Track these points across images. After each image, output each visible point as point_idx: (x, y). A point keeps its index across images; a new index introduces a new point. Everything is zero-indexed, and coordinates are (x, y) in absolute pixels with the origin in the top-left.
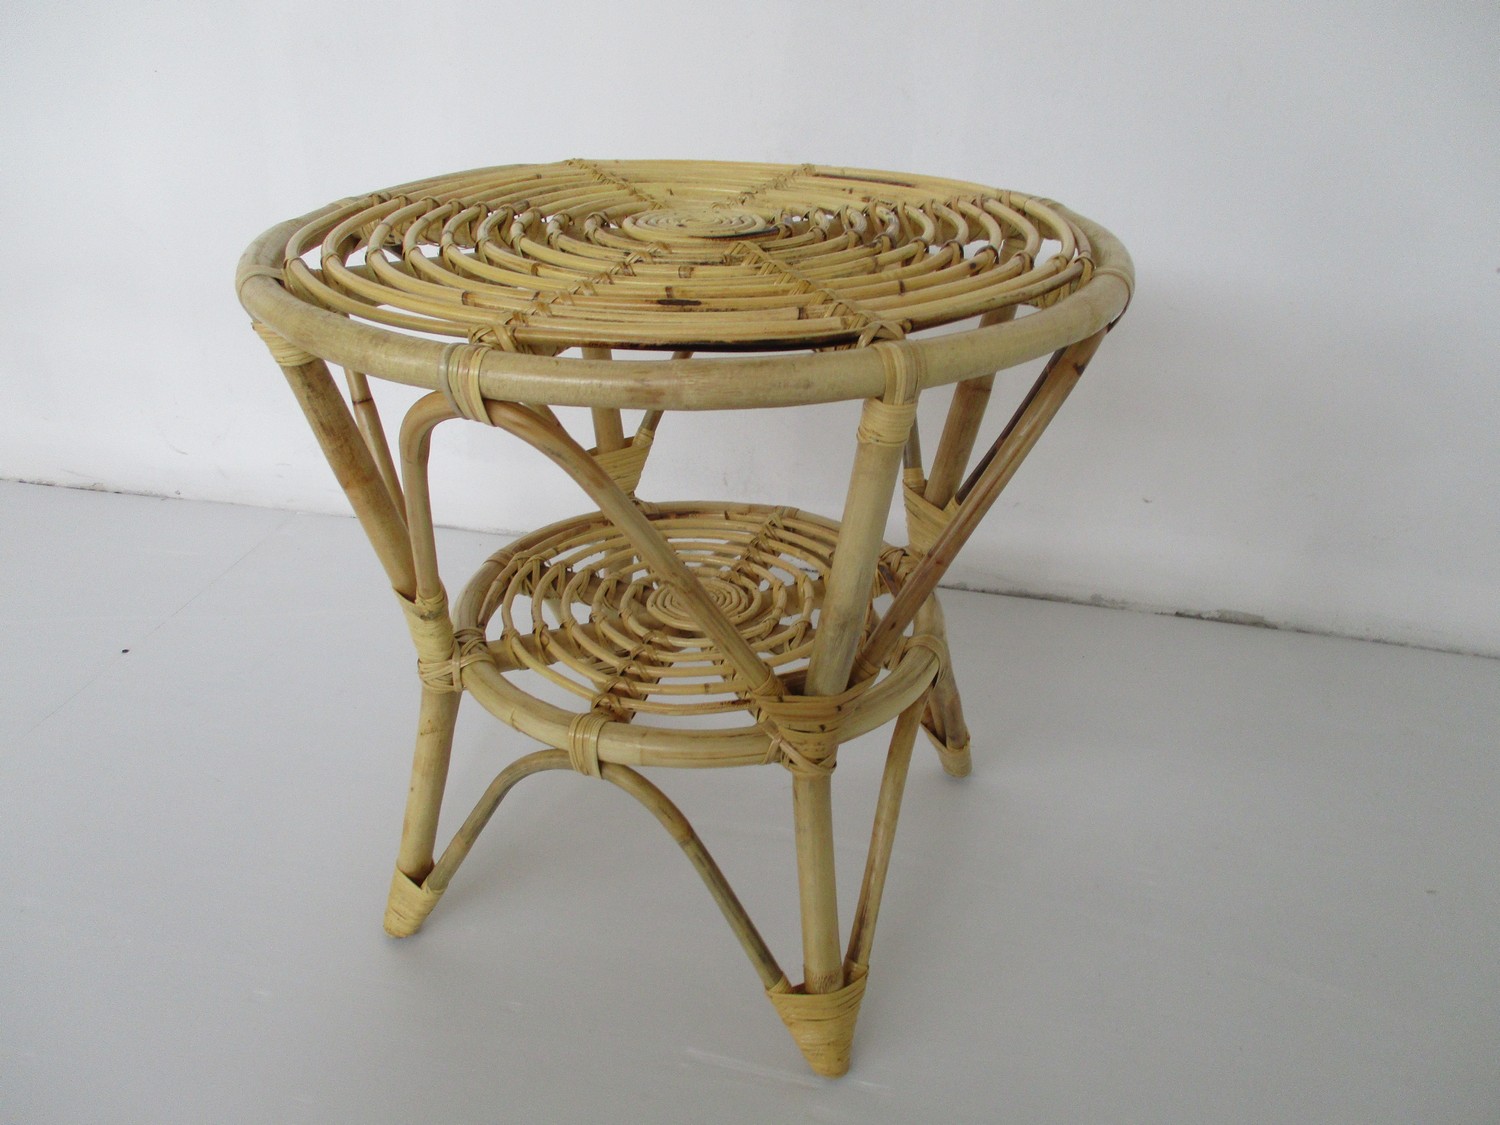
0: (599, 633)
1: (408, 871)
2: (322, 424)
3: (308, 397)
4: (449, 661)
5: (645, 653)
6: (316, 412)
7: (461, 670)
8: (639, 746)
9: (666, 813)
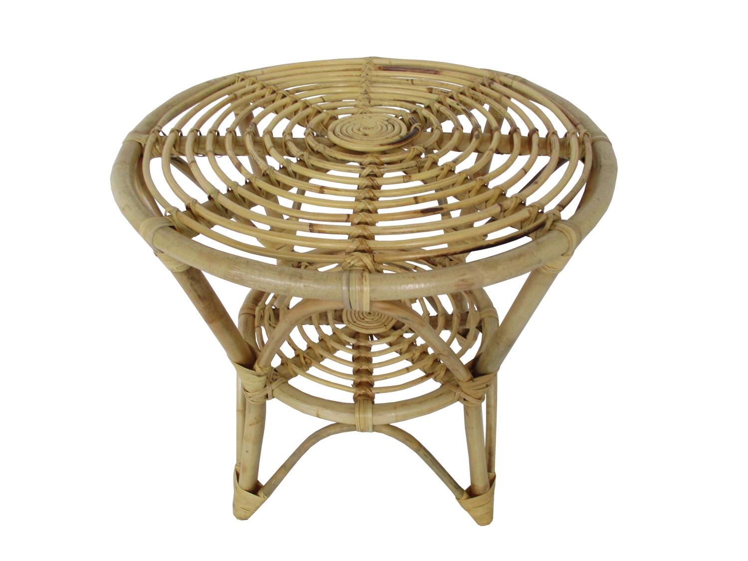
0: (330, 346)
1: (247, 489)
2: (199, 296)
3: (191, 285)
4: (266, 388)
5: (363, 355)
6: (195, 291)
7: (273, 391)
8: (393, 414)
9: (408, 440)
